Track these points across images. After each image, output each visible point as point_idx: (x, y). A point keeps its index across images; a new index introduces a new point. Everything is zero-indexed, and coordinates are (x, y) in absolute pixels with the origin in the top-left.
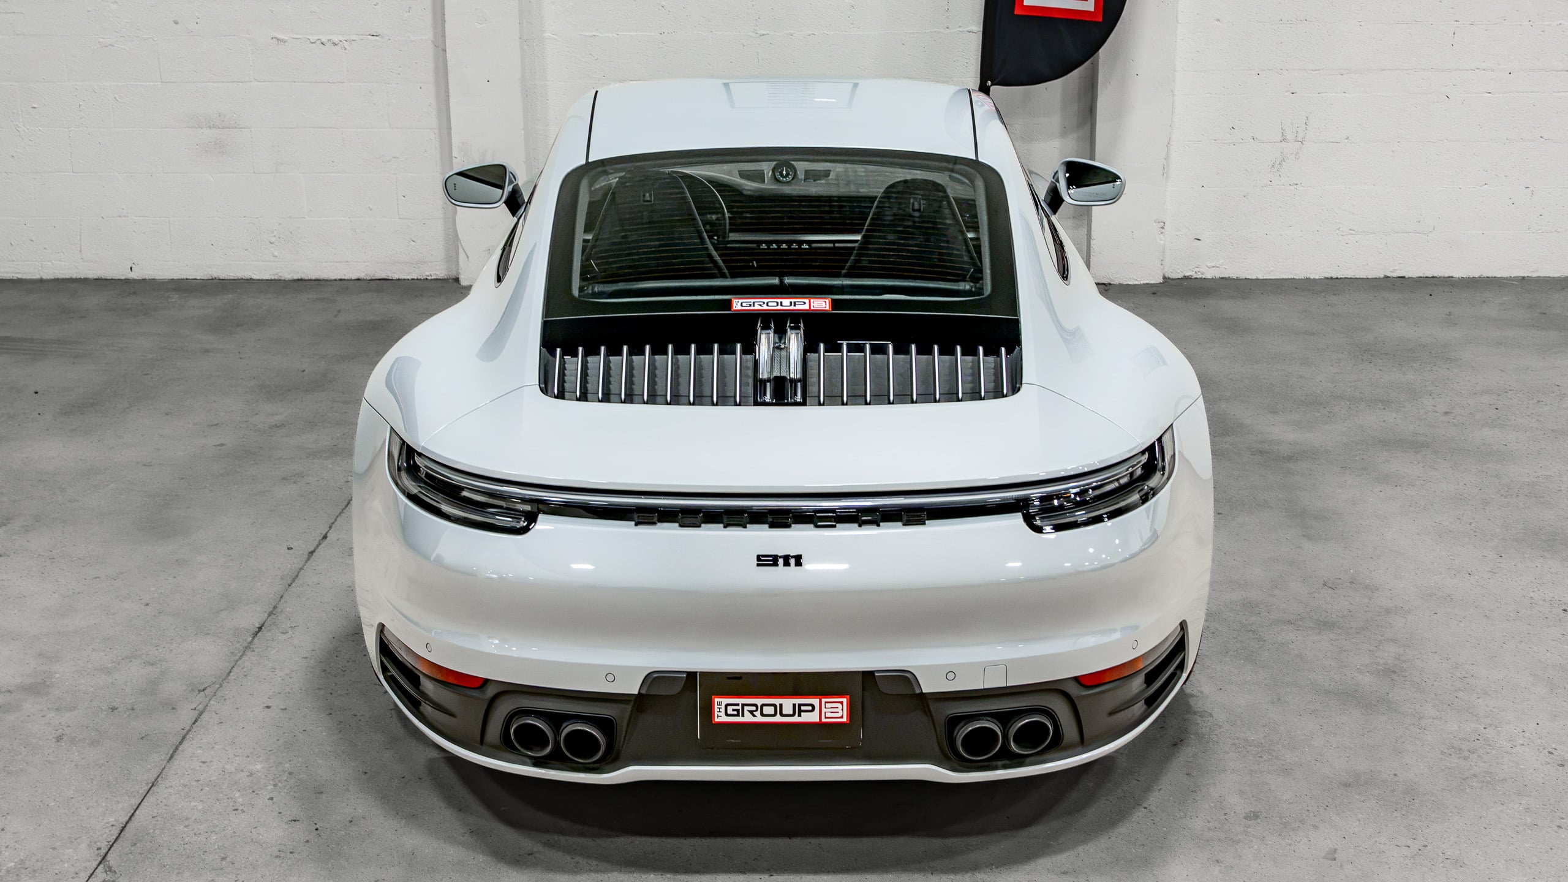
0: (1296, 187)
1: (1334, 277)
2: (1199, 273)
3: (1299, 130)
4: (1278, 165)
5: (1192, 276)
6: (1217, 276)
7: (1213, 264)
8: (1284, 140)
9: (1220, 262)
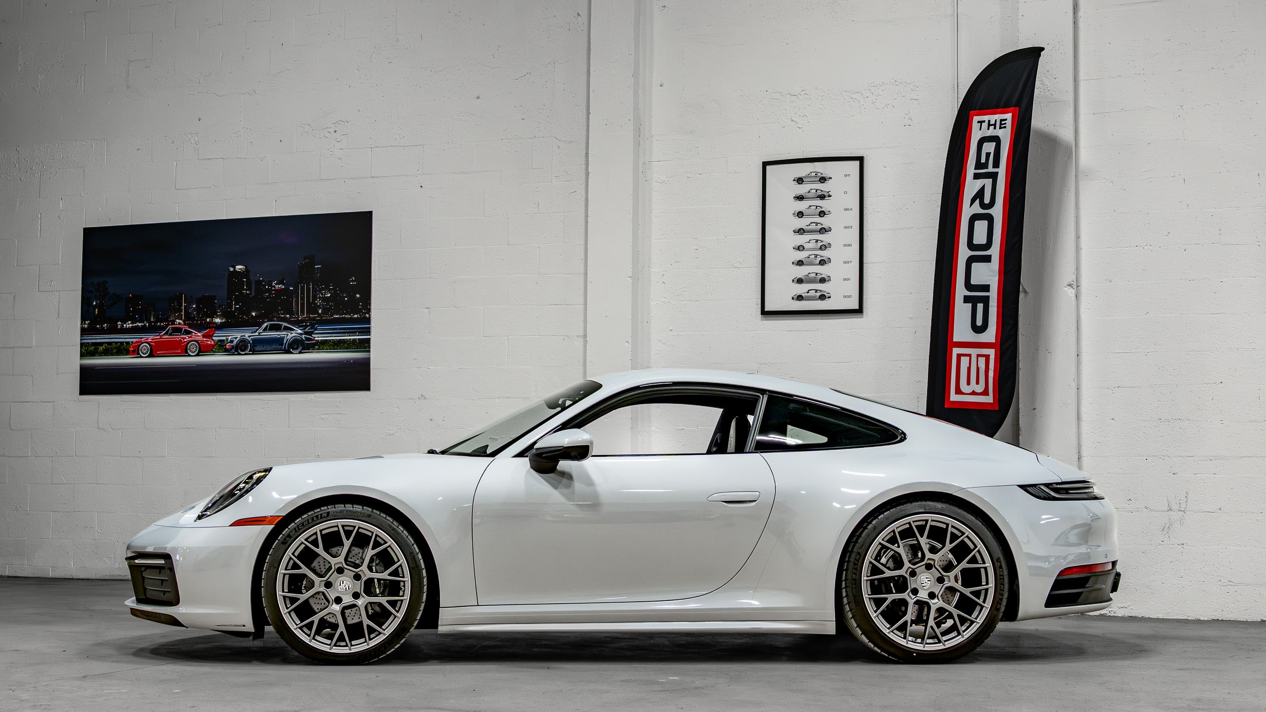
0: (1183, 546)
1: (1220, 619)
2: (1112, 612)
3: (1181, 502)
4: (1166, 529)
5: (1106, 614)
6: (1126, 615)
7: (1122, 606)
8: (1170, 510)
9: (1128, 604)
